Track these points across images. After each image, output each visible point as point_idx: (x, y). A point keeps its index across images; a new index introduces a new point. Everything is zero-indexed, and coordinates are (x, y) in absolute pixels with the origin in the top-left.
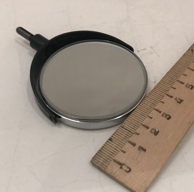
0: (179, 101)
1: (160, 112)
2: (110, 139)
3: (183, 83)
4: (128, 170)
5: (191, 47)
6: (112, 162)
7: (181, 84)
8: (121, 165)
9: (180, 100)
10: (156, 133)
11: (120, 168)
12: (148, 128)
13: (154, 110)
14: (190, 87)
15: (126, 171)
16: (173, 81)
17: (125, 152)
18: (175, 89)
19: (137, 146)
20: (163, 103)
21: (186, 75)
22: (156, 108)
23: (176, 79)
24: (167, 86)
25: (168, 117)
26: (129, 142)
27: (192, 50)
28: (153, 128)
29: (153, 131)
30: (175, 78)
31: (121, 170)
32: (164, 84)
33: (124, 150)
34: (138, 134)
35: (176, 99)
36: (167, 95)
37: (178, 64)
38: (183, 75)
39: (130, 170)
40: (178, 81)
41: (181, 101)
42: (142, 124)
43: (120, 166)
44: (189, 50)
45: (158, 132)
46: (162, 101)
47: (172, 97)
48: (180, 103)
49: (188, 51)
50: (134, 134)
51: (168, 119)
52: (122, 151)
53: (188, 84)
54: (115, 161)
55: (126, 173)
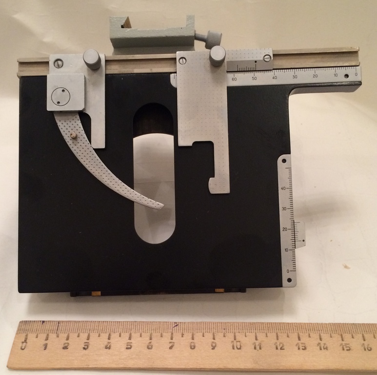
0: (108, 346)
1: (88, 339)
2: (43, 322)
3: (130, 338)
4: (23, 348)
5: (181, 323)
6: (25, 334)
7: (128, 338)
8: (25, 341)
9: (110, 346)
10: (65, 348)
11: (23, 342)
12: (68, 339)
13: (87, 334)
14: (129, 347)
15: (21, 347)
16: (128, 330)
17: (37, 337)
18: (120, 336)
19: (46, 342)
20: (99, 336)
21: (141, 336)
22: (91, 334)
23: (132, 332)
24: (120, 330)
25: (86, 347)
26: (48, 335)
27: (176, 326)
28: (68, 343)
29: (66, 345)
30: (132, 330)
31: (21, 344)
32: (120, 326)
33: (39, 335)
34: (58, 337)
35: (109, 343)
36: (110, 335)
37: (151, 324)
38: (139, 334)
39: (23, 349)
40: (130, 334)
41: (108, 347)
42: (69, 334)
43: (23, 341)
44: (175, 323)
45: (67, 348)
46: (101, 334)
47: (109, 339)
48: (106, 348)
49: (173, 323)
50: (55, 334)
51: (84, 348)
52: (37, 335)
53: (131, 343)
54: (27, 335)
55: (20, 348)
